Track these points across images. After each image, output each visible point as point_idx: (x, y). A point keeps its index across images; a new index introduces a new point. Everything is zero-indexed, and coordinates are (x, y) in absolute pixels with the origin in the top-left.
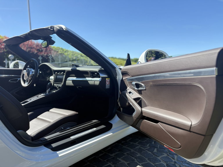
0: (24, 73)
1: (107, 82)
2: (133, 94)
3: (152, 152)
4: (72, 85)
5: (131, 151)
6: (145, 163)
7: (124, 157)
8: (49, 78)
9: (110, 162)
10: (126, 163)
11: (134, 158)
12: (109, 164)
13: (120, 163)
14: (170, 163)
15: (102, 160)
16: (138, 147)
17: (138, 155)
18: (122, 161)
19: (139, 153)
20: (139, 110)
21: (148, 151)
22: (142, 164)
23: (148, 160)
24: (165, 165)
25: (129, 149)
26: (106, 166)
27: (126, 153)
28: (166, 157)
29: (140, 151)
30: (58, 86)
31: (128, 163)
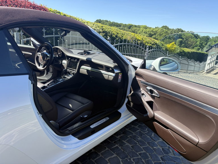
0: (38, 55)
1: (119, 77)
2: (146, 96)
3: (150, 136)
4: (85, 74)
5: (133, 134)
6: (145, 146)
7: (128, 139)
8: (62, 62)
9: (117, 144)
10: (130, 146)
11: (136, 141)
12: (116, 146)
13: (125, 145)
14: (165, 148)
15: (110, 141)
16: (138, 131)
17: (139, 139)
18: (127, 144)
19: (140, 136)
20: (152, 114)
21: (147, 136)
22: (143, 147)
23: (147, 144)
24: (161, 149)
25: (131, 132)
26: (114, 147)
27: (129, 136)
28: (162, 141)
29: (141, 134)
30: (71, 72)
31: (132, 145)
